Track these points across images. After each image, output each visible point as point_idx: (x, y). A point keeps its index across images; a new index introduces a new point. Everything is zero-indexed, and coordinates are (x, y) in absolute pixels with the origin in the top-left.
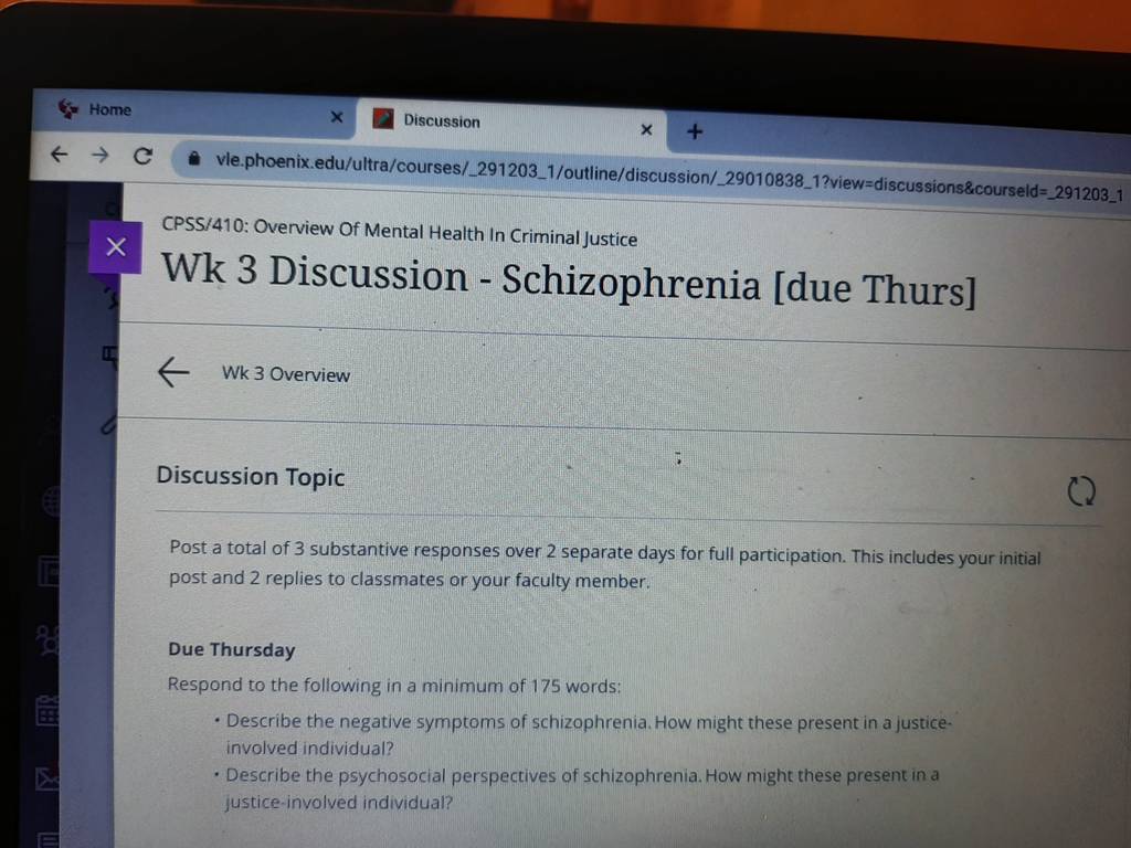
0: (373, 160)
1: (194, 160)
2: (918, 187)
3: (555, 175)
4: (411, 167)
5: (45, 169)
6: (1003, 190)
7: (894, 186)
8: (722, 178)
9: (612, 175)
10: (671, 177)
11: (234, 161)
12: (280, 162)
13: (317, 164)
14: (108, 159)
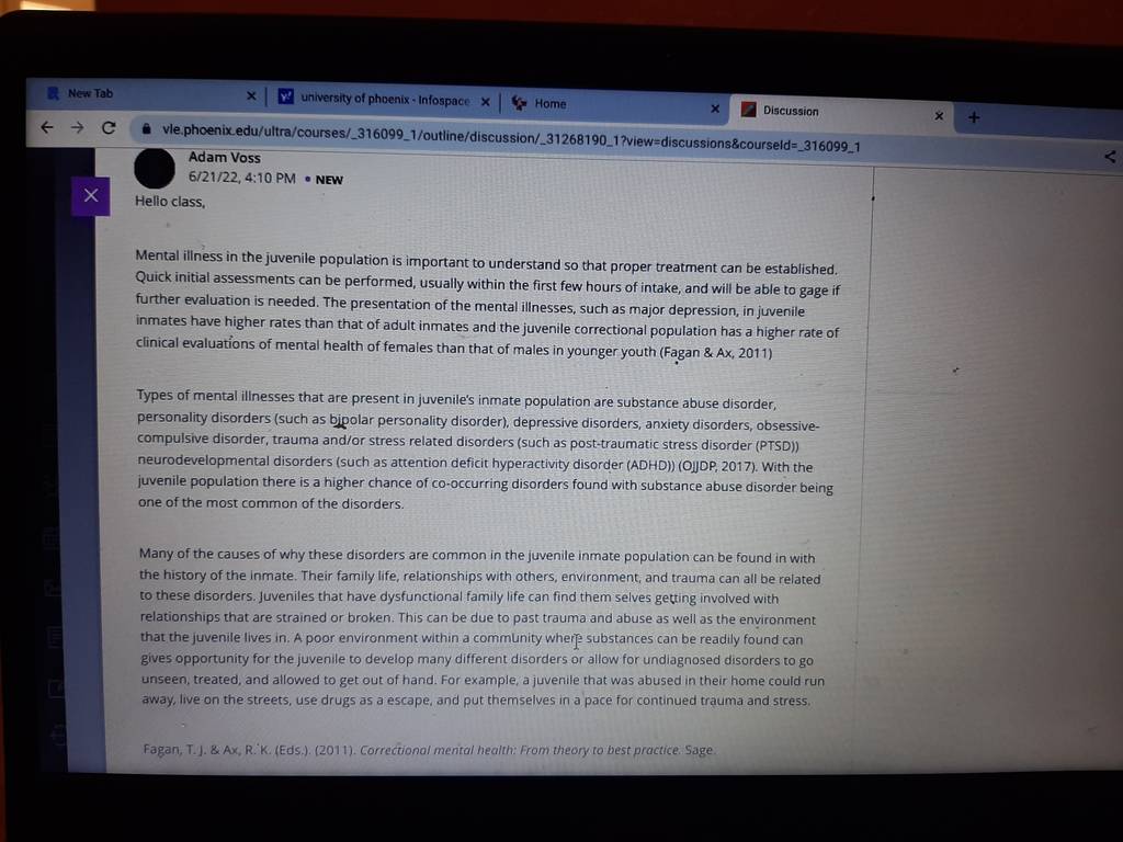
0: (280, 128)
1: (147, 130)
2: (696, 144)
3: (417, 137)
4: (308, 133)
5: (37, 139)
6: (761, 146)
7: (676, 143)
8: (544, 139)
9: (460, 137)
10: (505, 138)
11: (176, 130)
12: (210, 131)
13: (237, 131)
14: (82, 132)
